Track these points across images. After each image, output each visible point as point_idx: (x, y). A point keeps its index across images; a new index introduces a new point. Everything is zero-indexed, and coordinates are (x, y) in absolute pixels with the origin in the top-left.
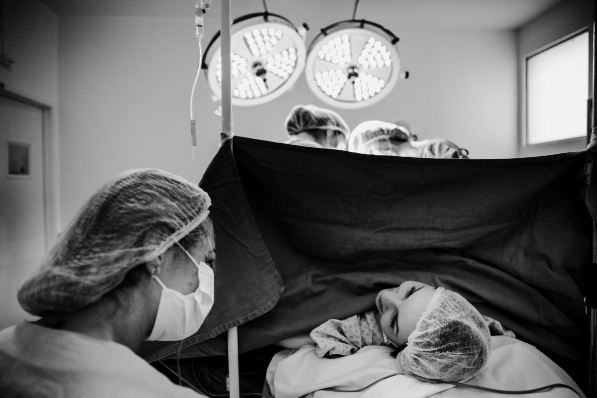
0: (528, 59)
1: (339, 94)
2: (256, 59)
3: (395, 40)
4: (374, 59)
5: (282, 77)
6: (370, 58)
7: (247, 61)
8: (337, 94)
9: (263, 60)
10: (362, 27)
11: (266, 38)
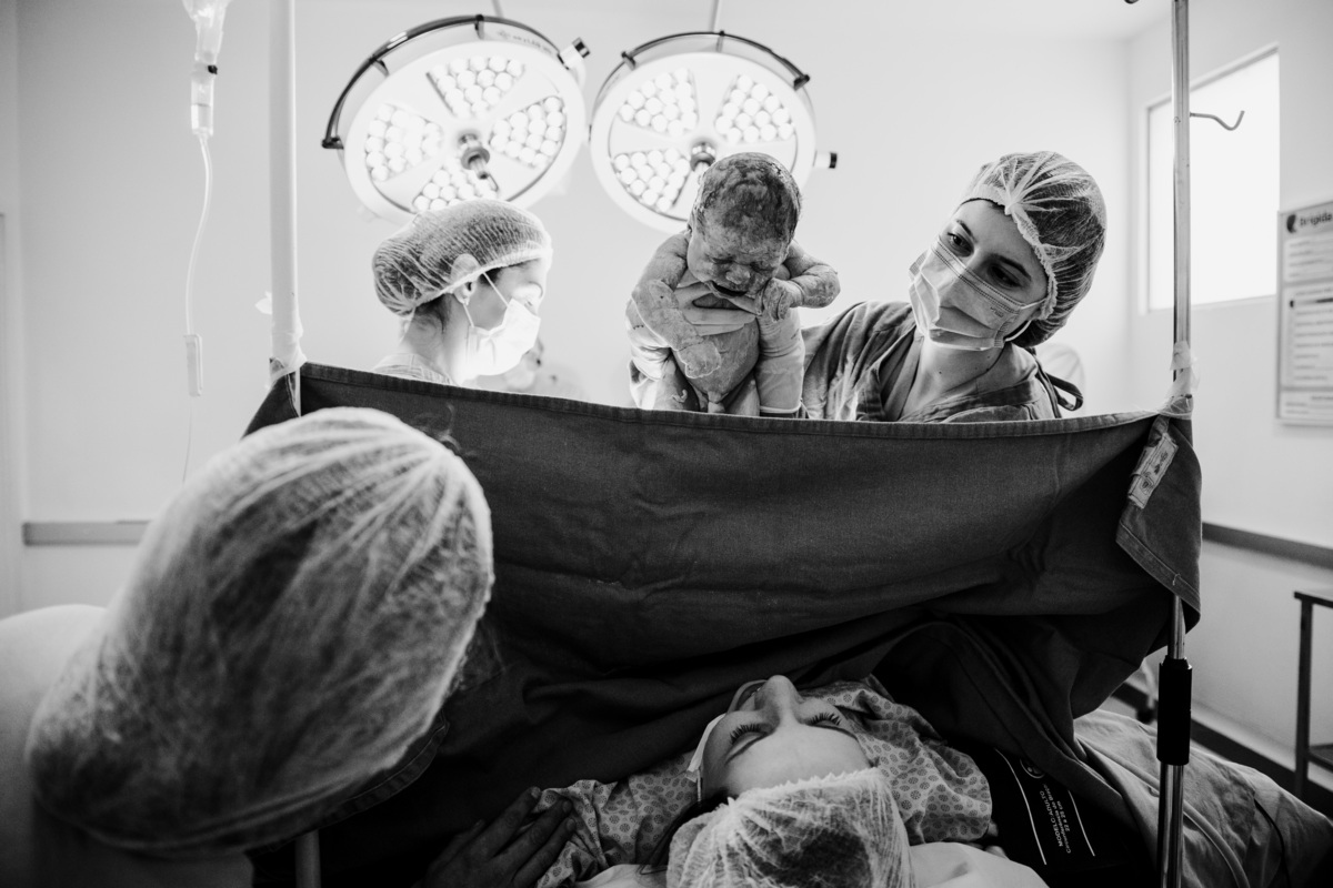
0: (1150, 109)
1: (675, 202)
2: (463, 123)
3: (801, 80)
4: (754, 124)
5: (531, 166)
6: (743, 121)
7: (440, 130)
8: (670, 203)
9: (482, 126)
10: (718, 48)
11: (486, 77)
